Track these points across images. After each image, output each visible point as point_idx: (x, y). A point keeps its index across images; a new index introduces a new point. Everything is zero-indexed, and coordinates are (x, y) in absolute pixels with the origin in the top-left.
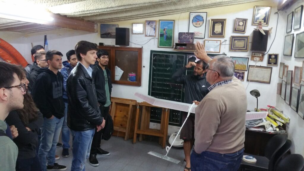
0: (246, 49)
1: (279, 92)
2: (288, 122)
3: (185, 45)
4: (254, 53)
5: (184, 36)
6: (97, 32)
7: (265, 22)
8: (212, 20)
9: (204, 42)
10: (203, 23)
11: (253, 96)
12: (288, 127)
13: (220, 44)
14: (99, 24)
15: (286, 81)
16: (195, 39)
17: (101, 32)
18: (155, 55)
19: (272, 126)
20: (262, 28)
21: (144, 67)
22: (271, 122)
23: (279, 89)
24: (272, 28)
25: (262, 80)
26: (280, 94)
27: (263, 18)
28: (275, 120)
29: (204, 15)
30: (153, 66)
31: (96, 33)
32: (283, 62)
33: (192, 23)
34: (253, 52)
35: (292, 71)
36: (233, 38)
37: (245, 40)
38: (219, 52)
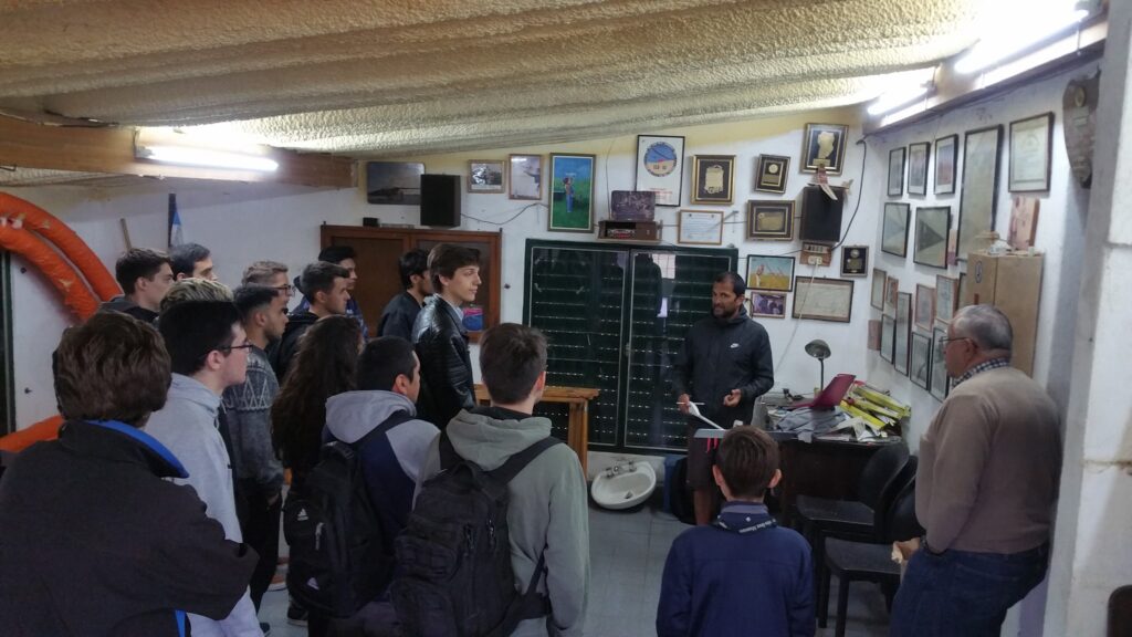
0: (788, 235)
1: (875, 342)
2: (907, 414)
3: (631, 225)
4: (807, 246)
5: (626, 200)
6: (357, 186)
7: (832, 165)
8: (698, 157)
9: (679, 215)
10: (675, 165)
11: (812, 355)
12: (908, 429)
13: (722, 222)
14: (361, 164)
15: (894, 317)
16: (657, 209)
17: (369, 185)
18: (537, 253)
19: (868, 428)
20: (826, 182)
21: (507, 287)
22: (864, 418)
23: (875, 334)
24: (851, 181)
25: (828, 314)
26: (879, 348)
27: (827, 155)
28: (873, 414)
29: (676, 144)
30: (534, 282)
31: (356, 189)
32: (879, 268)
33: (646, 162)
34: (804, 243)
35: (910, 295)
36: (753, 207)
37: (784, 211)
38: (720, 244)
